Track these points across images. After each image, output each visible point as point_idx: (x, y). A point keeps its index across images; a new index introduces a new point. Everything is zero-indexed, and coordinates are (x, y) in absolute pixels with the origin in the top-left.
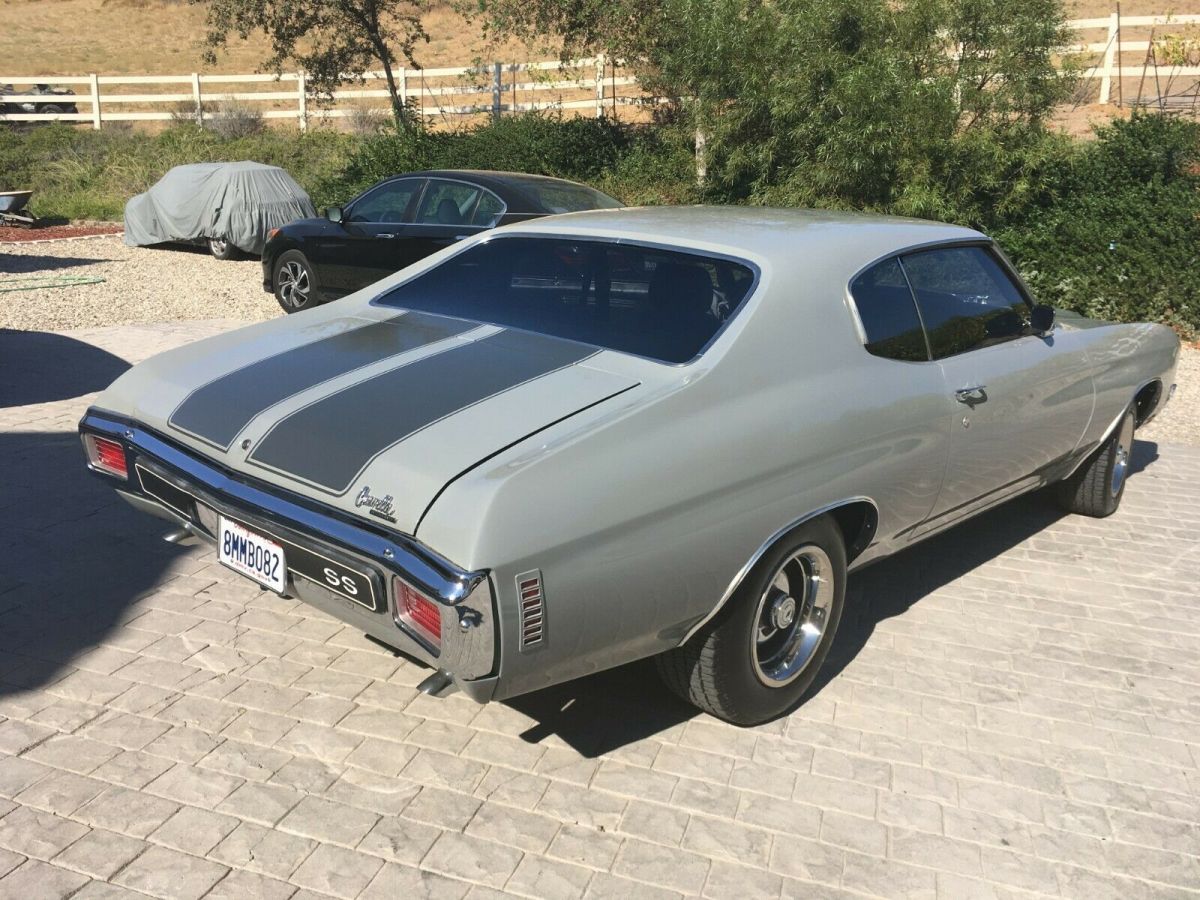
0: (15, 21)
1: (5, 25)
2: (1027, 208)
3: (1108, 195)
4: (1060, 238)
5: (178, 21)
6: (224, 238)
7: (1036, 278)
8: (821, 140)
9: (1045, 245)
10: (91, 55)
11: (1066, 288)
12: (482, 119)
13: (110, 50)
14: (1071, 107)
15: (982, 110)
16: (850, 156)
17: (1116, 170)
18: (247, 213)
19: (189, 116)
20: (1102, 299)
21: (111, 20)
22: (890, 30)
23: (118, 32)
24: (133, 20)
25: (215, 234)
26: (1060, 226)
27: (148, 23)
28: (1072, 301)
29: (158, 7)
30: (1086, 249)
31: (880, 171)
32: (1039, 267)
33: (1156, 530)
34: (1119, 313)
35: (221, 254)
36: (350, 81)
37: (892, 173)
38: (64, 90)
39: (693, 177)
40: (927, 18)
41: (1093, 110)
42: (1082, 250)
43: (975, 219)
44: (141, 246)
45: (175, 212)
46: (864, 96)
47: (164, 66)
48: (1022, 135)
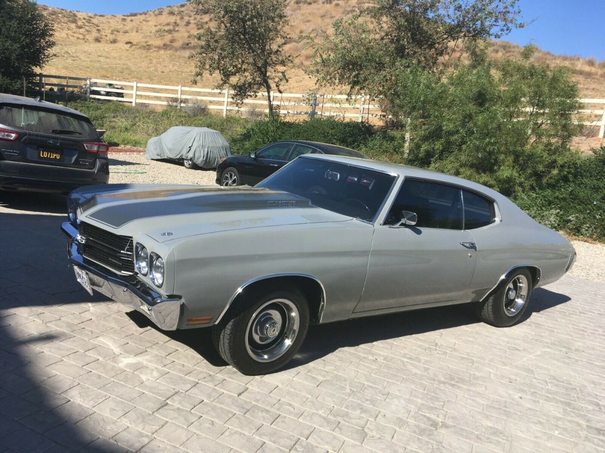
0: (89, 51)
1: (85, 52)
2: (557, 181)
3: (596, 179)
4: (571, 196)
5: (164, 58)
6: (191, 160)
7: (559, 213)
8: (464, 143)
9: (564, 199)
10: (125, 71)
11: (572, 219)
12: (306, 118)
13: (133, 68)
14: (584, 138)
15: (539, 136)
16: (477, 151)
17: (601, 168)
18: (203, 150)
19: (175, 104)
20: (588, 225)
21: (133, 55)
22: (499, 98)
23: (137, 61)
24: (143, 56)
25: (187, 157)
26: (572, 191)
27: (151, 58)
28: (574, 225)
29: (155, 51)
30: (583, 203)
31: (490, 158)
32: (560, 208)
33: (591, 312)
34: (596, 232)
35: (189, 166)
36: (251, 96)
37: (496, 160)
38: (120, 87)
39: (403, 153)
40: (517, 95)
41: (595, 140)
42: (581, 202)
43: (533, 184)
44: (152, 159)
45: (170, 146)
46: (486, 126)
47: (158, 79)
48: (557, 149)
